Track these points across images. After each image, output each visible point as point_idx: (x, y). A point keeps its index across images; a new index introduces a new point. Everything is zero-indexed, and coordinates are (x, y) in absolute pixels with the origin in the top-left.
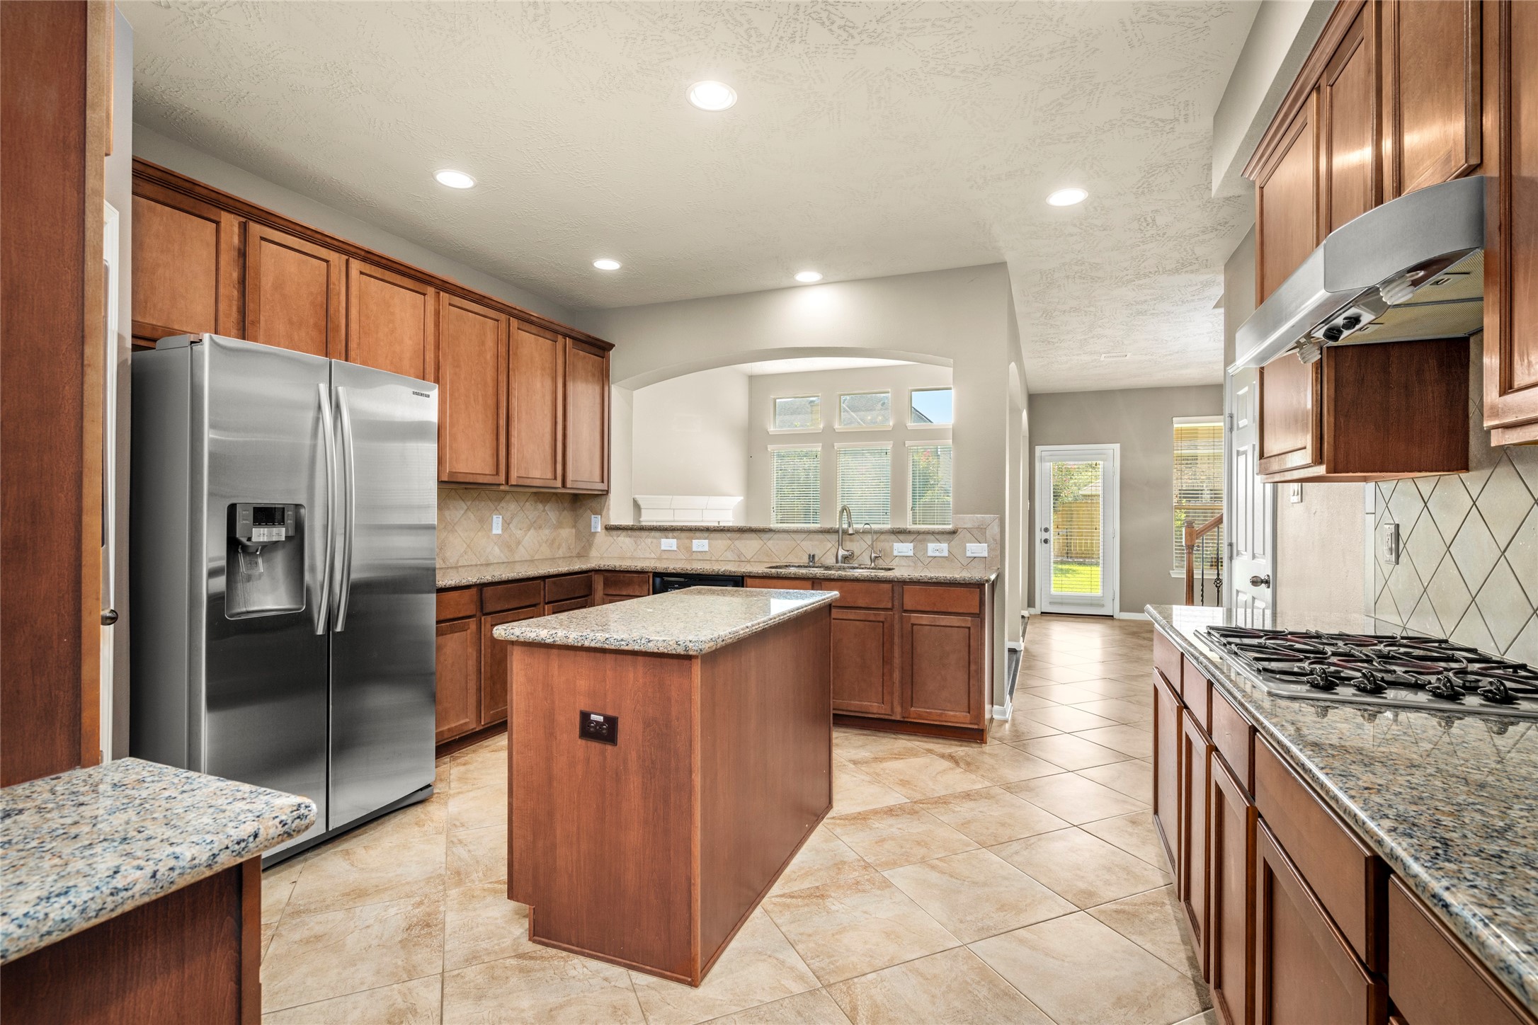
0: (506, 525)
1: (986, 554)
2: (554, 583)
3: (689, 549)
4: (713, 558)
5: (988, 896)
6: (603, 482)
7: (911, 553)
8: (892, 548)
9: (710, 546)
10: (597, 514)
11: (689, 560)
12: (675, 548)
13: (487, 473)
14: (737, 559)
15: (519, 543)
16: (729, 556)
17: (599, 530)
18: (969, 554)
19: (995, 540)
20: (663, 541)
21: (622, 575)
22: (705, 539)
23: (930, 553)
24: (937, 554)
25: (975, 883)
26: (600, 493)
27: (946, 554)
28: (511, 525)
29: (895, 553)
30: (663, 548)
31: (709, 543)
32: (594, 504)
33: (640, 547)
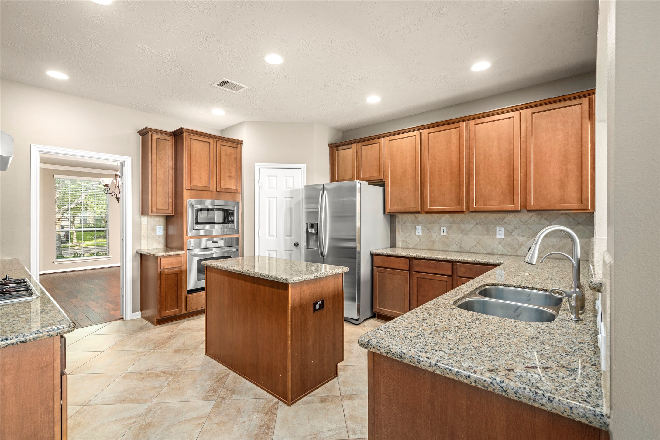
0: (508, 233)
5: (161, 424)
15: (522, 245)
25: (173, 425)
28: (513, 233)
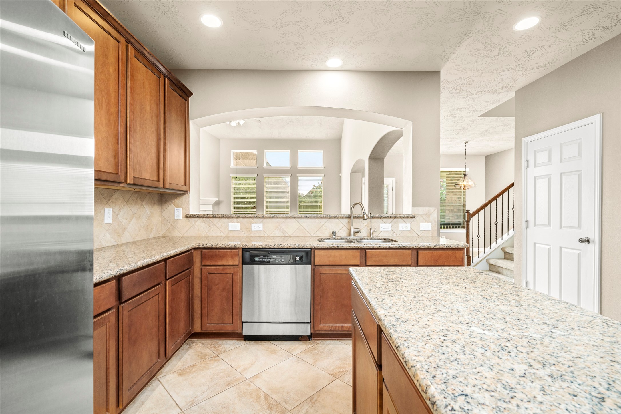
0: (115, 216)
1: (430, 229)
2: (172, 262)
3: (249, 230)
4: (266, 235)
6: (185, 185)
7: (390, 229)
8: (379, 226)
9: (263, 228)
10: (178, 207)
11: (249, 238)
12: (238, 229)
13: (110, 171)
14: (282, 235)
15: (125, 229)
16: (277, 233)
17: (181, 218)
18: (421, 229)
19: (435, 221)
20: (230, 224)
21: (217, 251)
22: (261, 223)
23: (401, 229)
24: (404, 229)
26: (183, 193)
27: (409, 229)
28: (119, 216)
29: (381, 229)
30: (230, 229)
31: (263, 225)
32: (178, 201)
33: (212, 229)
